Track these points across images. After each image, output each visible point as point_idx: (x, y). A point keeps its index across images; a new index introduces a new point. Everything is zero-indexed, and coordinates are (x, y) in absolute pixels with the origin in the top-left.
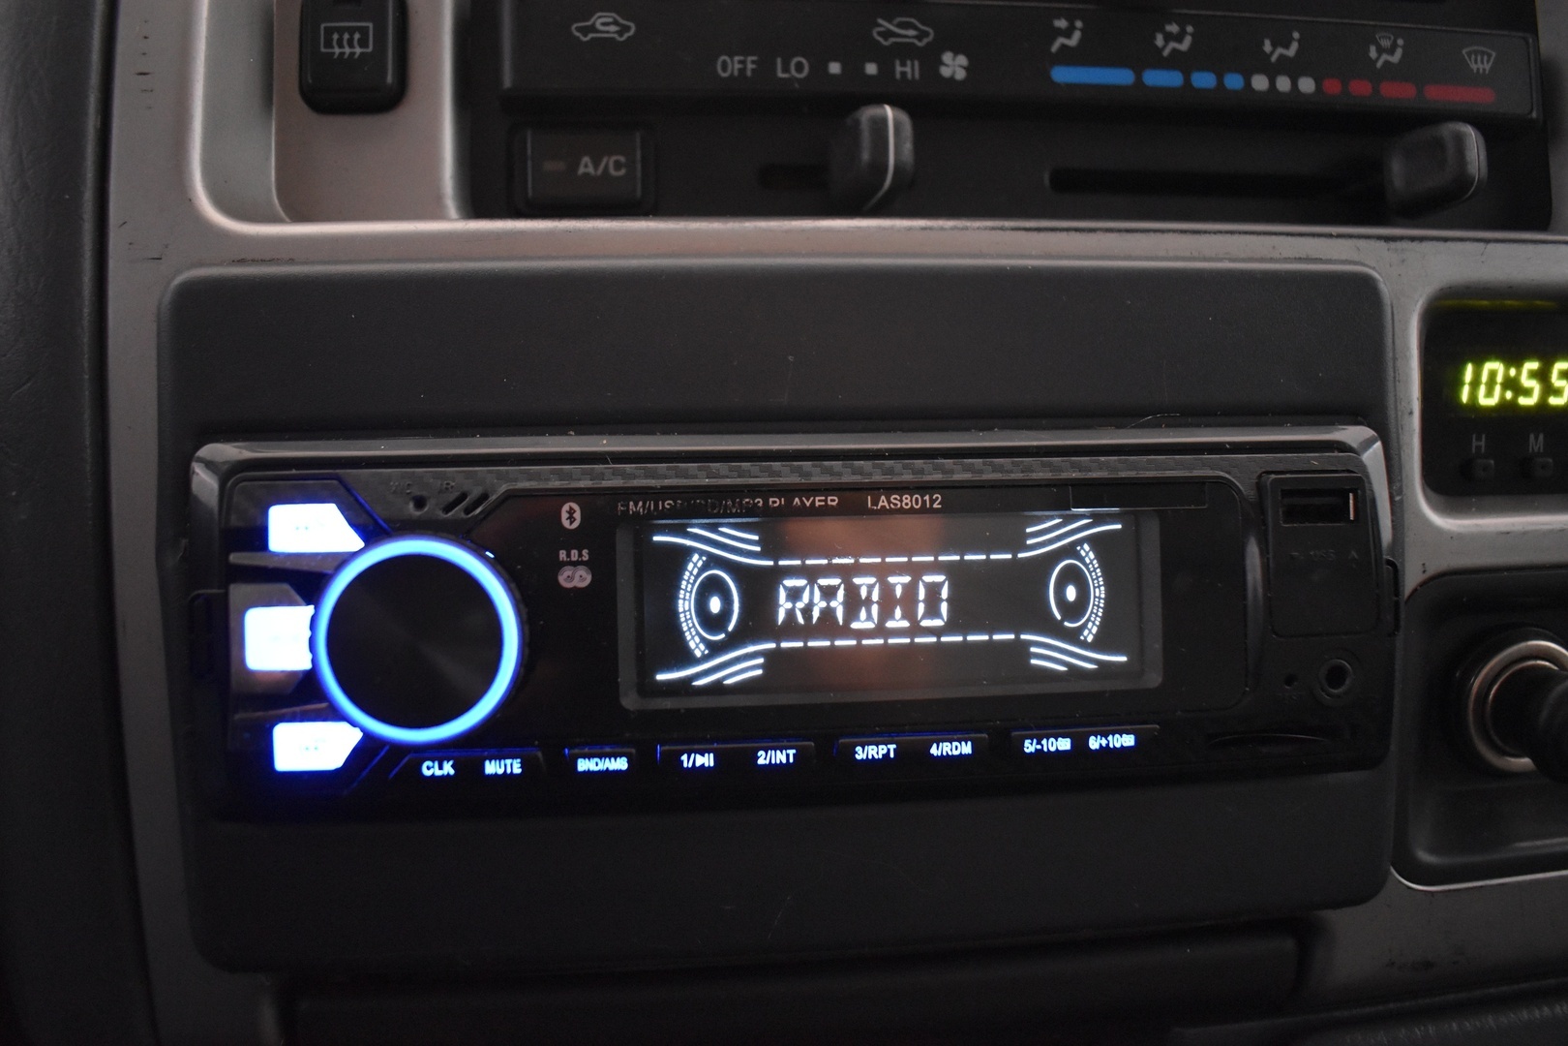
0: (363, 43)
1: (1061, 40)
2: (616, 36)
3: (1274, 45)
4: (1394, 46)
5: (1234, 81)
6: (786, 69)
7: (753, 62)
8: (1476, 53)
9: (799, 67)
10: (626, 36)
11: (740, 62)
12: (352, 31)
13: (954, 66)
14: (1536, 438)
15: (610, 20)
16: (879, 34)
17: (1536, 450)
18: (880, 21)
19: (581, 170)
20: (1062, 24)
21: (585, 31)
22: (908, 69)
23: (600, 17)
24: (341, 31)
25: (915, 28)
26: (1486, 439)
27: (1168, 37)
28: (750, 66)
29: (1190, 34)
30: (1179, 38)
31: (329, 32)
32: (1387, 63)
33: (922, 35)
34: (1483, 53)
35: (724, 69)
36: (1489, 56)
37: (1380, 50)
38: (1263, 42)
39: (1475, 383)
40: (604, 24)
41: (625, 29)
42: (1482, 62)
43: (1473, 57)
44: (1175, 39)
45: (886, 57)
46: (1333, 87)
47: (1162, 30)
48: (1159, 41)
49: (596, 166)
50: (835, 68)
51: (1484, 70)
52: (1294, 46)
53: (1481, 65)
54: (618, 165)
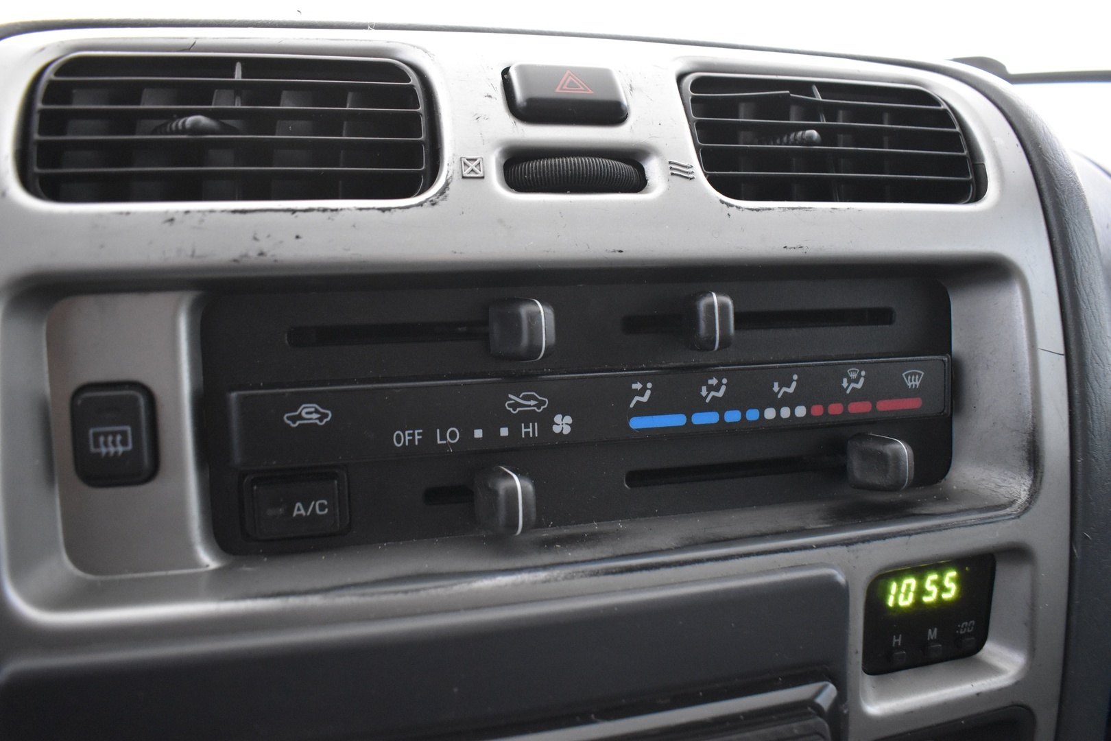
0: (124, 443)
1: (637, 398)
2: (317, 421)
3: (781, 387)
4: (859, 376)
5: (753, 415)
6: (443, 437)
7: (419, 434)
8: (911, 374)
9: (453, 435)
10: (325, 421)
11: (409, 435)
12: (114, 434)
13: (562, 424)
14: (933, 631)
15: (313, 410)
16: (509, 405)
17: (932, 638)
18: (510, 396)
19: (295, 513)
20: (638, 386)
21: (293, 419)
22: (530, 430)
23: (304, 408)
24: (106, 434)
25: (536, 399)
26: (902, 638)
27: (711, 388)
28: (417, 437)
29: (725, 385)
30: (717, 388)
31: (96, 435)
32: (853, 388)
33: (541, 403)
34: (915, 374)
35: (399, 441)
36: (920, 375)
37: (850, 381)
38: (773, 384)
39: (898, 592)
40: (307, 413)
41: (324, 416)
42: (915, 381)
43: (909, 377)
44: (714, 389)
45: (514, 423)
46: (817, 410)
47: (706, 383)
48: (704, 392)
49: (306, 509)
50: (478, 433)
51: (916, 385)
52: (794, 385)
53: (913, 383)
54: (322, 507)
